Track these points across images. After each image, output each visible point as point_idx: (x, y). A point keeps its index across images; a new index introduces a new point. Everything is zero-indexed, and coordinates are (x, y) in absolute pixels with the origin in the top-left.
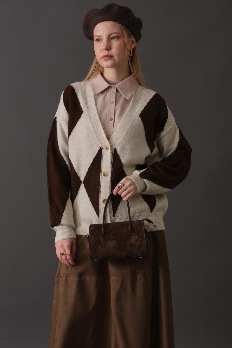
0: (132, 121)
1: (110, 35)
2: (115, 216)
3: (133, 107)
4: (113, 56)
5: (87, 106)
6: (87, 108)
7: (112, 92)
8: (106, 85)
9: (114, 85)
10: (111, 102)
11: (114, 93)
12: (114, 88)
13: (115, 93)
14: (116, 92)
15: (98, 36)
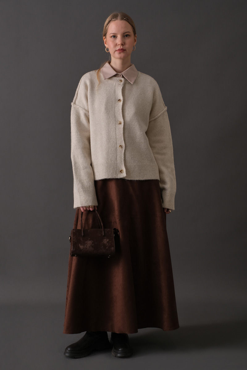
1: (124, 33)
4: (125, 50)
8: (114, 73)
9: (120, 73)
12: (120, 75)
15: (114, 34)
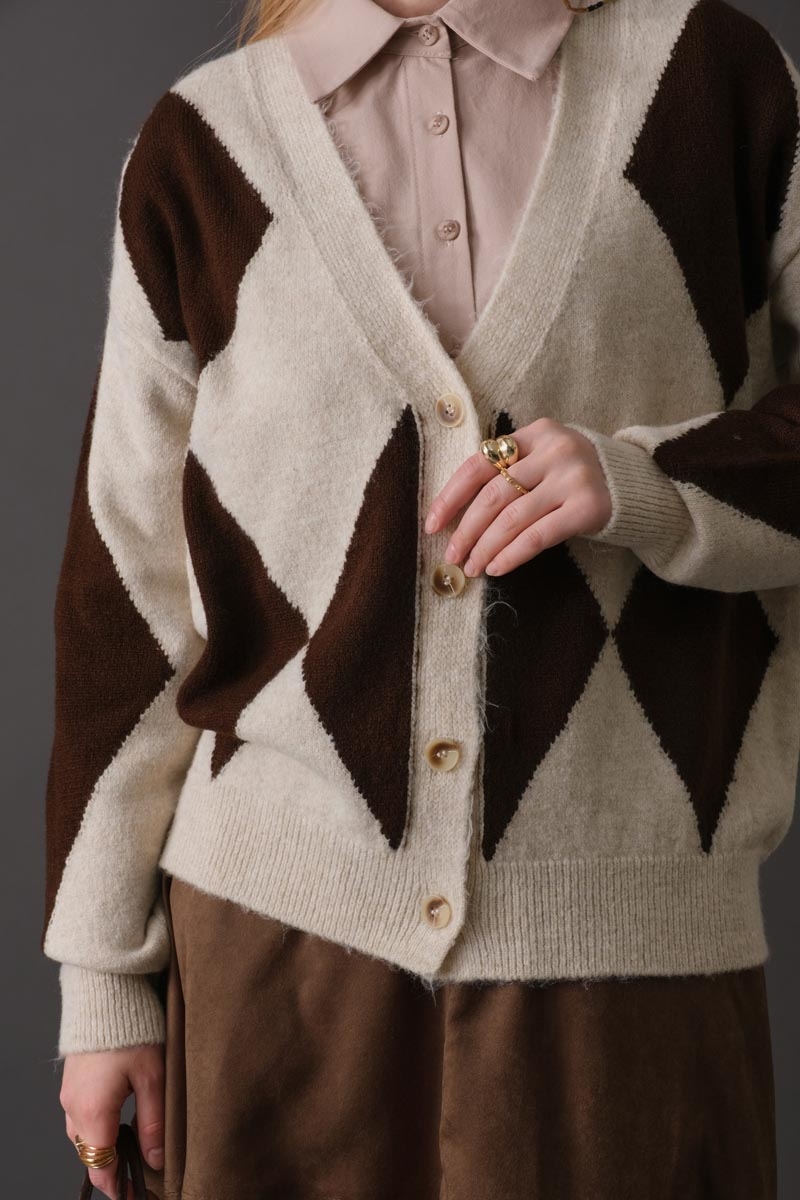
0: (586, 221)
2: (498, 856)
3: (575, 127)
5: (288, 175)
6: (294, 188)
7: (427, 59)
10: (432, 123)
11: (436, 65)
13: (448, 65)
14: (448, 53)
